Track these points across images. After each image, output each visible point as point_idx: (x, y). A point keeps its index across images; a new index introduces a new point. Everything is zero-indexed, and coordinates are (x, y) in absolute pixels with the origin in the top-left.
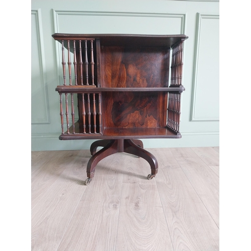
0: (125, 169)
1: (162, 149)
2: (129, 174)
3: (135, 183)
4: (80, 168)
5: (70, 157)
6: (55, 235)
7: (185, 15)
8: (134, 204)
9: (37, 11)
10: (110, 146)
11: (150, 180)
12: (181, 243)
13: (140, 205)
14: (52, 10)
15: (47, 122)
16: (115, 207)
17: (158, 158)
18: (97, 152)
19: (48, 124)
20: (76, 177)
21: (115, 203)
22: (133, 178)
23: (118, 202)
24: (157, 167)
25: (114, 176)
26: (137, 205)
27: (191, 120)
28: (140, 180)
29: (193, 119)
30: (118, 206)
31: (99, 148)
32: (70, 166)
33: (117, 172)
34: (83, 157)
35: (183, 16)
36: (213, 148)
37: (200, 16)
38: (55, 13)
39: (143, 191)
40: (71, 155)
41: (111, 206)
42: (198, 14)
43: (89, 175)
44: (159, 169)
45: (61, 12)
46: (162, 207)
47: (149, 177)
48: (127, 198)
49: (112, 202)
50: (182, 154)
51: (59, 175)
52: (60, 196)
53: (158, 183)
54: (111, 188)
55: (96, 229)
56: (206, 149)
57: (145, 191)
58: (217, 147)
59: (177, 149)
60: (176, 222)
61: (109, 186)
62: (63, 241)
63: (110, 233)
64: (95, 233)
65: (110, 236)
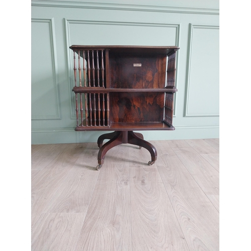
1: (160, 141)
2: (134, 162)
3: (139, 167)
4: (91, 157)
5: (80, 149)
6: (83, 202)
7: (179, 25)
8: (140, 182)
9: (51, 20)
10: (117, 138)
11: (151, 166)
12: (178, 204)
13: (146, 181)
14: (64, 19)
16: (126, 183)
17: (157, 148)
18: (103, 144)
19: (59, 119)
21: (125, 181)
23: (128, 181)
24: (156, 155)
25: (122, 163)
26: (143, 182)
27: (184, 115)
28: (144, 166)
29: (186, 115)
30: (128, 183)
31: (106, 141)
32: (82, 155)
33: (123, 160)
35: (177, 26)
36: (204, 140)
37: (192, 26)
38: (66, 21)
39: (146, 173)
40: (80, 147)
41: (123, 183)
42: (190, 25)
43: (100, 162)
44: (158, 157)
46: (163, 183)
47: (150, 164)
48: (134, 177)
49: (123, 180)
50: (177, 145)
51: (74, 162)
52: (80, 177)
53: (158, 167)
54: (120, 171)
55: (114, 198)
56: (197, 140)
57: (148, 172)
58: (207, 139)
59: (173, 141)
60: (174, 192)
61: (118, 170)
62: (90, 206)
63: (125, 200)
64: (114, 200)
65: (125, 202)
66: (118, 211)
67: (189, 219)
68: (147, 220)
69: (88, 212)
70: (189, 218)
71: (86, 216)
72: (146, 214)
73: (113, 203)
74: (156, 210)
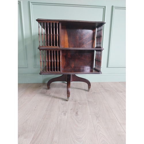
3: (76, 101)
4: (45, 93)
5: (39, 87)
6: (32, 129)
7: (105, 7)
8: (75, 113)
9: (20, 2)
12: (100, 133)
13: (79, 113)
14: (29, 2)
15: (26, 67)
16: (65, 114)
21: (65, 112)
23: (66, 112)
25: (64, 98)
26: (77, 113)
27: (107, 67)
29: (109, 66)
30: (67, 114)
33: (66, 95)
35: (104, 7)
37: (114, 8)
39: (80, 106)
41: (63, 114)
42: (113, 7)
45: (34, 3)
46: (91, 114)
48: (71, 109)
49: (63, 112)
50: (102, 86)
52: (34, 108)
54: (62, 104)
55: (54, 126)
56: (115, 83)
57: (81, 106)
58: (122, 82)
59: (99, 83)
60: (98, 122)
61: (61, 103)
62: (36, 132)
63: (62, 128)
64: (54, 128)
65: (62, 130)
66: (56, 138)
69: (33, 138)
71: (31, 141)
72: (76, 141)
73: (53, 130)
74: (83, 138)
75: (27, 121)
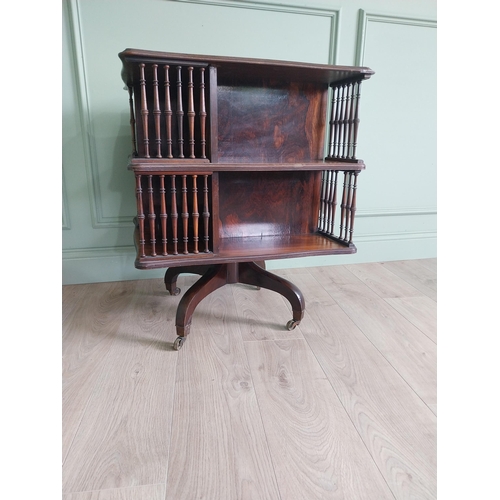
0: (239, 313)
2: (251, 322)
3: (265, 338)
4: (150, 317)
5: (120, 296)
6: (153, 450)
7: (337, 12)
8: (277, 379)
11: (292, 332)
12: (375, 436)
13: (289, 377)
15: (65, 225)
16: (245, 386)
19: (67, 229)
20: (150, 336)
21: (243, 380)
22: (260, 330)
23: (247, 378)
25: (222, 329)
26: (282, 379)
28: (273, 332)
30: (250, 385)
32: (129, 314)
33: (226, 320)
34: (149, 294)
35: (334, 14)
37: (365, 16)
39: (285, 353)
40: (121, 291)
41: (238, 385)
42: (361, 13)
43: (180, 331)
46: (327, 378)
47: (290, 326)
48: (260, 368)
49: (237, 378)
50: (332, 279)
51: (113, 335)
52: (133, 375)
53: (306, 335)
54: (226, 352)
55: (225, 430)
56: (370, 266)
57: (288, 352)
59: (321, 270)
60: (357, 403)
61: (220, 348)
62: (173, 459)
63: (253, 435)
64: (226, 437)
65: (254, 439)
66: (245, 470)
67: (410, 476)
68: (317, 488)
69: (171, 480)
70: (409, 472)
72: (311, 470)
73: (226, 445)
74: (329, 456)
75: (126, 422)
